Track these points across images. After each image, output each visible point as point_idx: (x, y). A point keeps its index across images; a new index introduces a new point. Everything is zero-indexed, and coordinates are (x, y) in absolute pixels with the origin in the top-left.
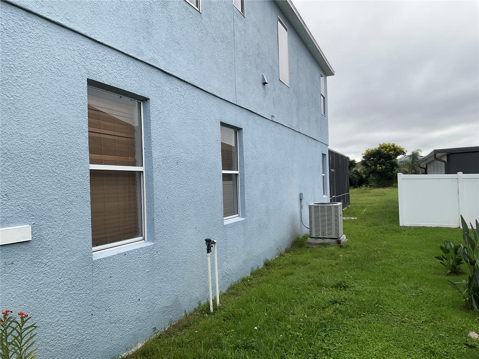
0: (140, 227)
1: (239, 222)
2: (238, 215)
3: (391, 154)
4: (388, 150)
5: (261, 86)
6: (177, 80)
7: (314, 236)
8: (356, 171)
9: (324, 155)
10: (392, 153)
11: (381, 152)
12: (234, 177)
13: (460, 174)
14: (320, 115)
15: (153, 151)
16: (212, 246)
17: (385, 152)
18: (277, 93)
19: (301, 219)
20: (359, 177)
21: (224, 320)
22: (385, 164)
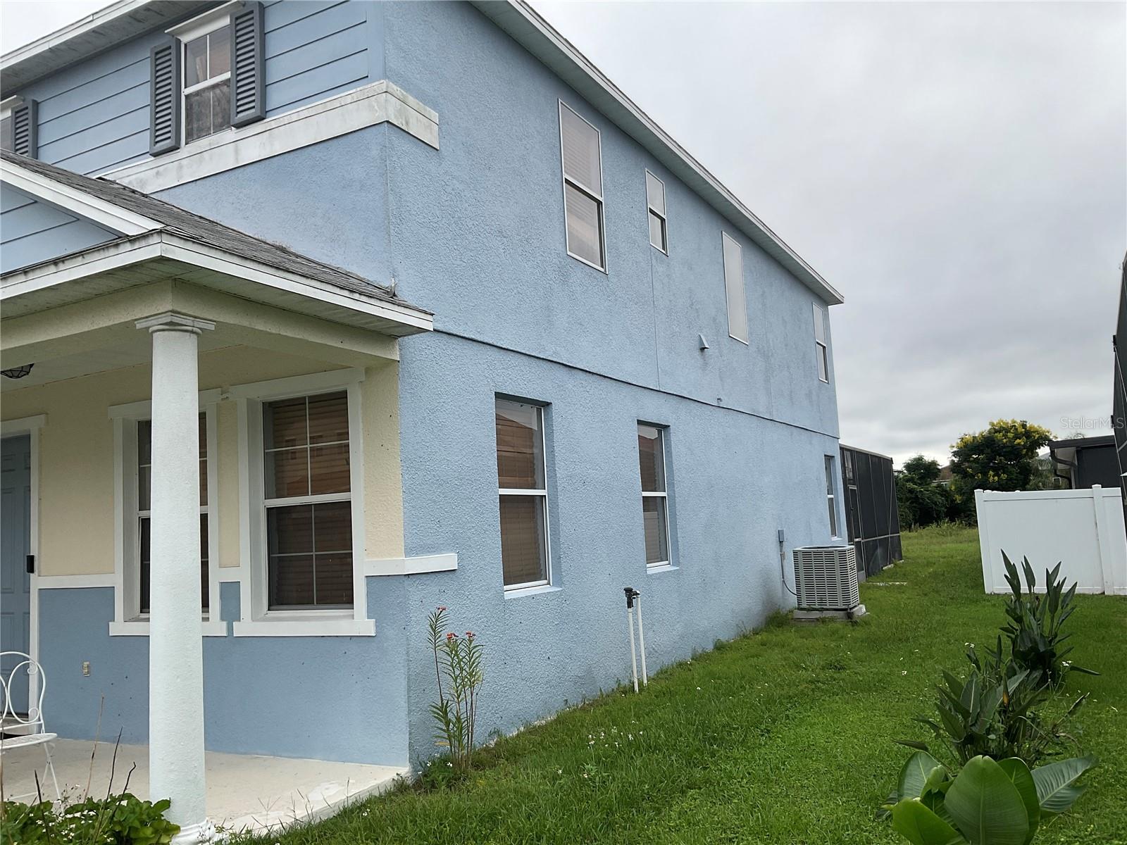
0: (542, 567)
1: (671, 571)
2: (667, 562)
3: (1019, 444)
4: (1010, 435)
5: (697, 353)
6: (581, 372)
7: (804, 605)
8: (939, 486)
9: (829, 458)
10: (1023, 443)
11: (994, 441)
12: (659, 501)
13: (1097, 487)
14: (816, 382)
15: (557, 469)
16: (634, 598)
17: (1005, 441)
18: (726, 358)
19: (783, 578)
20: (947, 501)
21: (655, 696)
22: (1006, 469)
